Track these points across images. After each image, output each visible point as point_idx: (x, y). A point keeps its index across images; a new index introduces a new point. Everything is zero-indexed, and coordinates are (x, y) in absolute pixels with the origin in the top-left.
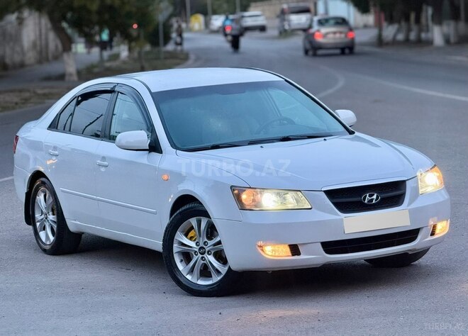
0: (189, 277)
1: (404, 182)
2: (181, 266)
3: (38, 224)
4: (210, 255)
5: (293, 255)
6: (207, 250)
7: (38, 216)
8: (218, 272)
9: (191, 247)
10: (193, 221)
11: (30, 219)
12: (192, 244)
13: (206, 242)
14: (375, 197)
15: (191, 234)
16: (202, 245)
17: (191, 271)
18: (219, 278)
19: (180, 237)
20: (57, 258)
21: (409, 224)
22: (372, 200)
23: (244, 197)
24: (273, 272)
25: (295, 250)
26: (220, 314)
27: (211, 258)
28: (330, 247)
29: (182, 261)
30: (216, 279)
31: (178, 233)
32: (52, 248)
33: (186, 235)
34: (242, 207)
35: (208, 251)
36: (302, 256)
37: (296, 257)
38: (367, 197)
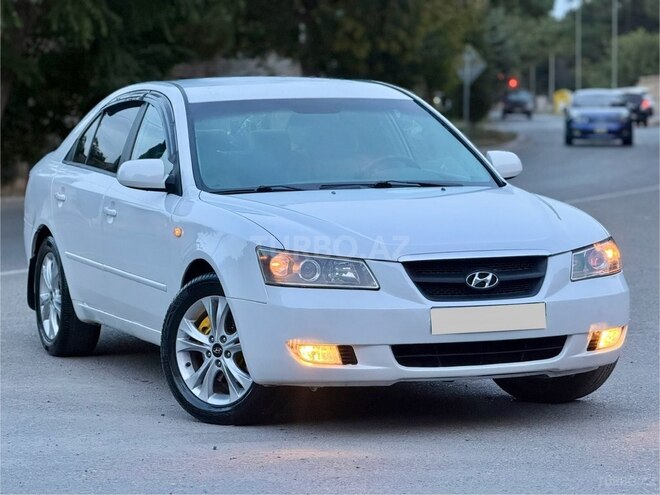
0: (196, 392)
1: (545, 258)
2: (187, 374)
3: (42, 307)
4: (228, 357)
5: (345, 363)
6: (225, 349)
7: (44, 295)
8: (239, 386)
9: (201, 343)
10: (206, 302)
11: (33, 300)
12: (203, 338)
13: (224, 336)
14: (489, 278)
15: (204, 324)
16: (217, 340)
17: (200, 382)
18: (240, 396)
19: (187, 327)
20: (60, 360)
21: (543, 325)
22: (484, 283)
23: (274, 264)
25: (348, 355)
26: (215, 448)
27: (230, 363)
29: (188, 365)
30: (236, 396)
31: (184, 319)
32: (55, 344)
33: (197, 325)
34: (270, 280)
35: (227, 352)
36: (359, 367)
37: (349, 367)
38: (476, 278)
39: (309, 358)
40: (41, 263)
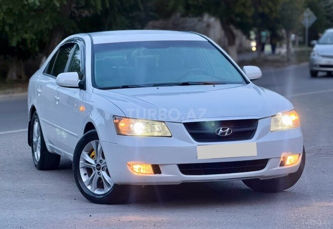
0: (89, 187)
1: (257, 120)
2: (85, 179)
3: (34, 146)
4: (103, 170)
5: (155, 173)
6: (102, 166)
7: (35, 140)
8: (109, 185)
9: (91, 164)
10: (93, 143)
11: (30, 142)
12: (92, 161)
13: (101, 160)
14: (227, 131)
15: (93, 154)
17: (90, 183)
18: (109, 190)
19: (85, 156)
20: (40, 172)
21: (256, 155)
22: (225, 133)
23: (122, 125)
24: (145, 186)
25: (157, 169)
27: (104, 173)
28: (185, 168)
29: (85, 174)
30: (107, 190)
31: (83, 152)
32: (39, 164)
33: (89, 155)
35: (103, 168)
36: (162, 175)
37: (157, 175)
38: (221, 130)
39: (137, 171)
40: (33, 124)
